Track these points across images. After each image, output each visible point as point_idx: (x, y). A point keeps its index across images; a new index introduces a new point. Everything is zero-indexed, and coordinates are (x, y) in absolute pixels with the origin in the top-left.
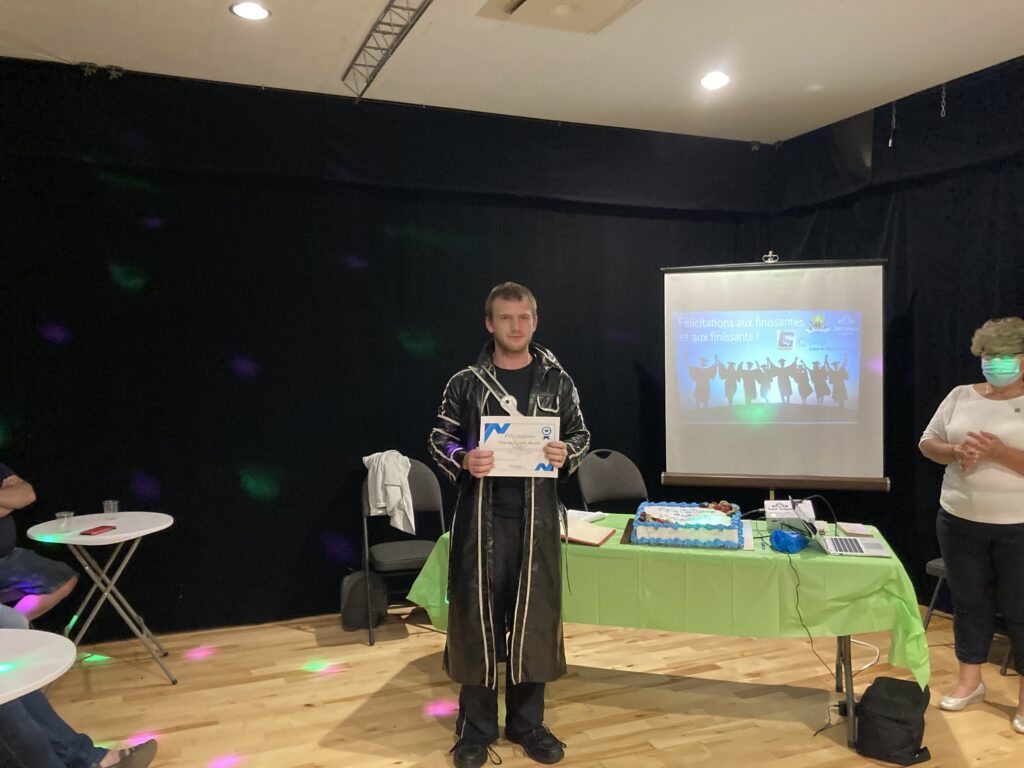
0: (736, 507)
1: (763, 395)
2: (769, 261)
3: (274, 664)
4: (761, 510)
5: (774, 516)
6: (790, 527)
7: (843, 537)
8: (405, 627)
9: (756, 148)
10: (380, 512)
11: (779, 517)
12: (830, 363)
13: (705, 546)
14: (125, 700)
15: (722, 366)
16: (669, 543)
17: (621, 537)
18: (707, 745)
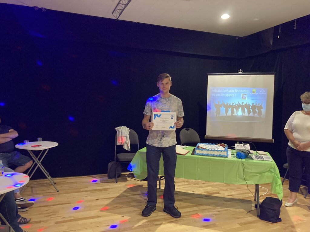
0: (226, 145)
1: (236, 113)
2: (240, 72)
3: (87, 187)
4: (234, 146)
5: (238, 148)
6: (243, 152)
7: (258, 155)
8: (127, 178)
9: (237, 38)
10: (120, 144)
11: (240, 148)
12: (257, 103)
13: (216, 156)
14: (43, 196)
15: (224, 104)
16: (206, 155)
17: (191, 153)
18: (215, 215)
